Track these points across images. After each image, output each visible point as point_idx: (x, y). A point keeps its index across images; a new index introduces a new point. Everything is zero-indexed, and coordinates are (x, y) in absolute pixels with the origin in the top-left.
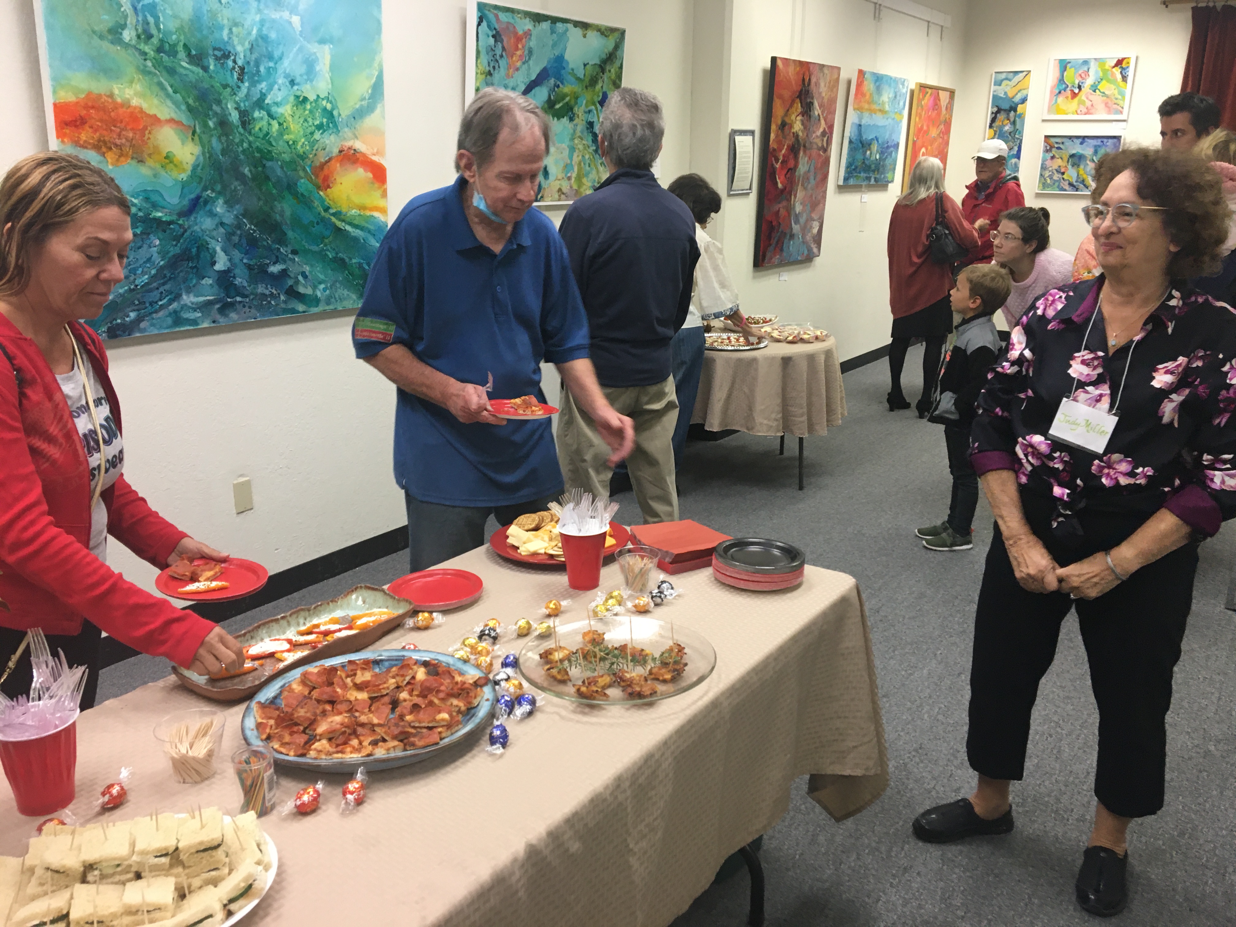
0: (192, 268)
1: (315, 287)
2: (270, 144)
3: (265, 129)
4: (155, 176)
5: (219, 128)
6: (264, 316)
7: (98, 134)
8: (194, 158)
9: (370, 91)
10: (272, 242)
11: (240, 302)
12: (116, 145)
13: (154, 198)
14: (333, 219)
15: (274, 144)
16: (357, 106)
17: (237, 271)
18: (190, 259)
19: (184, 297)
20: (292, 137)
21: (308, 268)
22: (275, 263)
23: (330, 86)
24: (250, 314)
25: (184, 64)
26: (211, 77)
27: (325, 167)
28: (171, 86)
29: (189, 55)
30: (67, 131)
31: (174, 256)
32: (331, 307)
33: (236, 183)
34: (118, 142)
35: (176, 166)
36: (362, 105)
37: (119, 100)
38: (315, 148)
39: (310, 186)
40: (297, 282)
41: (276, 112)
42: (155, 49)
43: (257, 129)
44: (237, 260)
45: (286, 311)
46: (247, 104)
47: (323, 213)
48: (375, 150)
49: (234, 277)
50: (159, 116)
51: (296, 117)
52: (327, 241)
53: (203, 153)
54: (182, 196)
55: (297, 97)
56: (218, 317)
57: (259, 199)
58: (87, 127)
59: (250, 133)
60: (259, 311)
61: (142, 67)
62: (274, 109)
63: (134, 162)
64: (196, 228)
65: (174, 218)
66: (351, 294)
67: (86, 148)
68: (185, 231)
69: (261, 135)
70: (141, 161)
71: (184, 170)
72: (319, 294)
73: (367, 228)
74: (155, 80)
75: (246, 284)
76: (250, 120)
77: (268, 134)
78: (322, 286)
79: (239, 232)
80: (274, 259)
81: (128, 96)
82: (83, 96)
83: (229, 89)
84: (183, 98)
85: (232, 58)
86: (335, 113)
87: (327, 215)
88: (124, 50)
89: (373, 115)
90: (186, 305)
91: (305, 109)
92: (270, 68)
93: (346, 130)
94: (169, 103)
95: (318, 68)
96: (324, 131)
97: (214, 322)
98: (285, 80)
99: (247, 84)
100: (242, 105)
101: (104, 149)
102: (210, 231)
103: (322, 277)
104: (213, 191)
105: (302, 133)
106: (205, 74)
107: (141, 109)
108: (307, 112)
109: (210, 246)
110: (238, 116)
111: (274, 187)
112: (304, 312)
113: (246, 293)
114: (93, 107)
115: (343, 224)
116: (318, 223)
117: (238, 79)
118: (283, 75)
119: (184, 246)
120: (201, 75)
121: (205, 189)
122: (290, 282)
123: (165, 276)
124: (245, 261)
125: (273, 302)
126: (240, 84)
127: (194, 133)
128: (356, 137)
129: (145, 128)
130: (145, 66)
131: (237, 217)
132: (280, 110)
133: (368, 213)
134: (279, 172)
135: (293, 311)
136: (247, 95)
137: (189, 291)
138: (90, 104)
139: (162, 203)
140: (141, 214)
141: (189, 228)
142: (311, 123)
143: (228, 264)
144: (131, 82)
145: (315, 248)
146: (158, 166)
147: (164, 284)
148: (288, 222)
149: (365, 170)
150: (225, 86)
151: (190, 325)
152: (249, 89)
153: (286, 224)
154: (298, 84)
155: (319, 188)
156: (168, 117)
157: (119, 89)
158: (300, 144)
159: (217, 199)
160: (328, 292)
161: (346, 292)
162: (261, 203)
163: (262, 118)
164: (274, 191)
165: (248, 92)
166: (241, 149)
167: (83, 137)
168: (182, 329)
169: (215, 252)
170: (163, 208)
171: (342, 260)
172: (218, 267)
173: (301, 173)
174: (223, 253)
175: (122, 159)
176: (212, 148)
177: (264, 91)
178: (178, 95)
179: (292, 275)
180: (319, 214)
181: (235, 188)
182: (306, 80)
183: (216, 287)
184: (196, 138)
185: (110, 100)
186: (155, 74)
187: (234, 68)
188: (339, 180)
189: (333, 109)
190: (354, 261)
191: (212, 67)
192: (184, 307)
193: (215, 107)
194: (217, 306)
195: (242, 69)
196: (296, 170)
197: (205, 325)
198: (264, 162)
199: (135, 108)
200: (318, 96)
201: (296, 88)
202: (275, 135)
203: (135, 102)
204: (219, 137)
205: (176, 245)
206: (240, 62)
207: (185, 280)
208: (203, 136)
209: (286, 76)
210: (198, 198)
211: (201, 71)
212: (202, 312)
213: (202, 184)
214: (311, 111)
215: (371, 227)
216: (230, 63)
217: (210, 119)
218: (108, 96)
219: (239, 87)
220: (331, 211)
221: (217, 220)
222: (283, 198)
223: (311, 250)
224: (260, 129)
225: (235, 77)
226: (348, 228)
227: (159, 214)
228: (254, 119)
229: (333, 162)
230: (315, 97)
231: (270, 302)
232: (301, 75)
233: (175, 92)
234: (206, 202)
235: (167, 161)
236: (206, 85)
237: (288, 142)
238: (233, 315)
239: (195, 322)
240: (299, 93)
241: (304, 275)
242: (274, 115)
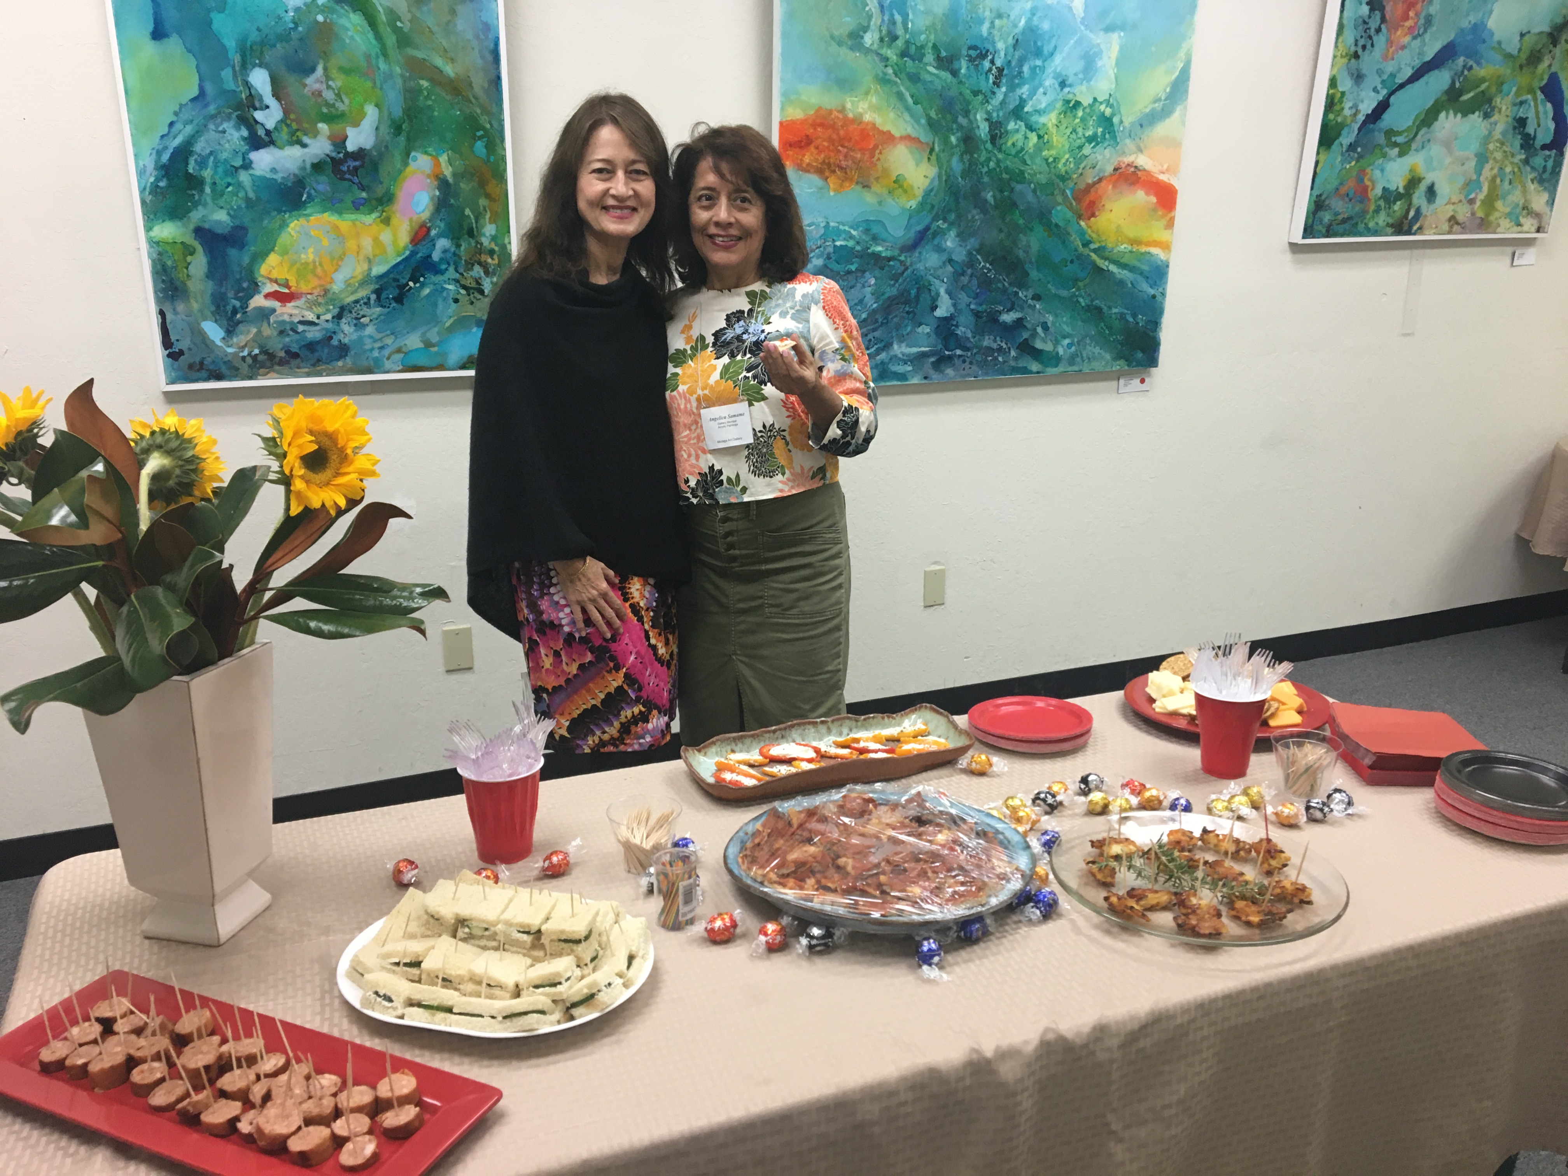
0: (908, 313)
1: (1056, 343)
2: (1024, 162)
3: (1020, 144)
4: (880, 203)
5: (962, 145)
6: (987, 374)
7: (822, 156)
8: (927, 181)
9: (1168, 90)
10: (1010, 284)
11: (960, 356)
12: (841, 168)
13: (875, 229)
14: (1094, 256)
15: (1029, 162)
16: (1147, 110)
17: (962, 319)
18: (907, 302)
19: (895, 346)
20: (1053, 152)
21: (1051, 318)
22: (1009, 310)
23: (1113, 86)
24: (970, 371)
25: (931, 69)
26: (961, 82)
27: (1092, 190)
28: (912, 97)
29: (939, 58)
31: (889, 298)
32: (1076, 368)
33: (974, 212)
34: (844, 164)
35: (905, 191)
36: (1153, 109)
37: (851, 115)
38: (1082, 166)
39: (1069, 214)
40: (1034, 334)
41: (1037, 123)
42: (898, 52)
43: (1009, 143)
44: (962, 306)
45: (1015, 370)
46: (1001, 114)
47: (1081, 249)
48: (1165, 167)
49: (957, 326)
50: (893, 132)
51: (1063, 127)
52: (1081, 284)
53: (940, 176)
54: (908, 227)
55: (1068, 102)
56: (931, 372)
57: (1001, 231)
58: (812, 148)
59: (1000, 150)
60: (981, 368)
61: (881, 75)
62: (1034, 118)
63: (858, 188)
64: (920, 266)
65: (896, 253)
66: (1103, 353)
67: (808, 171)
68: (907, 269)
69: (1013, 152)
70: (866, 186)
71: (914, 196)
72: (1061, 351)
73: (1139, 268)
74: (895, 89)
75: (969, 335)
76: (1002, 134)
77: (1022, 149)
78: (1066, 341)
79: (969, 271)
80: (1009, 306)
81: (861, 110)
82: (812, 112)
83: (980, 97)
84: (924, 109)
85: (990, 57)
86: (1116, 120)
87: (1086, 251)
88: (863, 56)
89: (1167, 121)
90: (896, 356)
91: (1075, 117)
92: (1036, 67)
93: (1128, 141)
94: (907, 116)
95: (1100, 64)
96: (1097, 144)
97: (926, 378)
98: (1054, 81)
99: (1004, 89)
100: (995, 115)
101: (827, 174)
102: (935, 269)
103: (1068, 329)
104: (945, 220)
105: (1067, 147)
106: (955, 81)
107: (874, 125)
108: (1078, 120)
109: (932, 288)
110: (987, 129)
111: (1021, 216)
112: (1038, 373)
113: (969, 345)
114: (821, 125)
115: (1107, 263)
116: (1072, 262)
117: (994, 83)
118: (1051, 75)
119: (902, 287)
120: (949, 81)
121: (935, 218)
122: (1025, 335)
123: (876, 321)
124: (972, 307)
125: (1000, 359)
126: (996, 90)
127: (932, 150)
128: (1141, 151)
129: (876, 147)
130: (885, 74)
131: (970, 253)
132: (1043, 120)
133: (1143, 249)
134: (1030, 197)
135: (1025, 371)
136: (1003, 103)
137: (901, 339)
138: (818, 121)
139: (884, 235)
140: (858, 248)
141: (911, 265)
142: (1080, 134)
143: (952, 310)
144: (867, 93)
145: (1064, 293)
146: (885, 191)
147: (874, 330)
148: (1033, 260)
149: (1147, 194)
150: (976, 93)
151: (899, 380)
152: (1006, 95)
153: (1031, 262)
154: (1070, 86)
155: (1080, 217)
156: (904, 133)
157: (853, 103)
158: (1063, 161)
159: (949, 230)
160: (1073, 349)
161: (1097, 350)
162: (1002, 236)
163: (1017, 131)
164: (1021, 222)
165: (1004, 99)
166: (985, 170)
167: (807, 159)
168: (888, 384)
169: (938, 294)
170: (884, 241)
171: (1099, 309)
172: (939, 313)
173: (1059, 199)
174: (947, 296)
175: (847, 184)
176: (951, 169)
177: (1024, 96)
178: (919, 106)
179: (1029, 326)
180: (1076, 250)
181: (973, 217)
182: (1082, 80)
183: (933, 336)
184: (933, 157)
185: (841, 116)
186: (896, 83)
187: (990, 70)
188: (1108, 206)
189: (1113, 115)
190: (1115, 310)
191: (963, 71)
192: (894, 358)
193: (962, 120)
194: (932, 359)
195: (1000, 70)
196: (1053, 194)
197: (915, 381)
198: (1013, 184)
199: (867, 124)
200: (1095, 99)
201: (1066, 90)
202: (1031, 151)
203: (867, 118)
204: (962, 155)
205: (894, 285)
206: (999, 63)
207: (898, 327)
208: (942, 155)
209: (1057, 76)
210: (927, 229)
211: (950, 76)
212: (914, 366)
213: (934, 212)
214: (1083, 119)
215: (1145, 268)
216: (987, 64)
217: (953, 134)
218: (839, 112)
219: (994, 93)
220: (1092, 246)
221: (944, 257)
222: (1031, 230)
223: (1059, 297)
224: (1013, 144)
225: (991, 81)
226: (1113, 268)
227: (879, 249)
228: (1007, 132)
229: (1103, 183)
230: (1091, 101)
231: (996, 359)
232: (1076, 74)
233: (916, 103)
234: (935, 234)
235: (896, 186)
236: (953, 92)
237: (1047, 160)
238: (950, 372)
239: (903, 377)
240: (1070, 96)
241: (1045, 327)
242: (1034, 126)
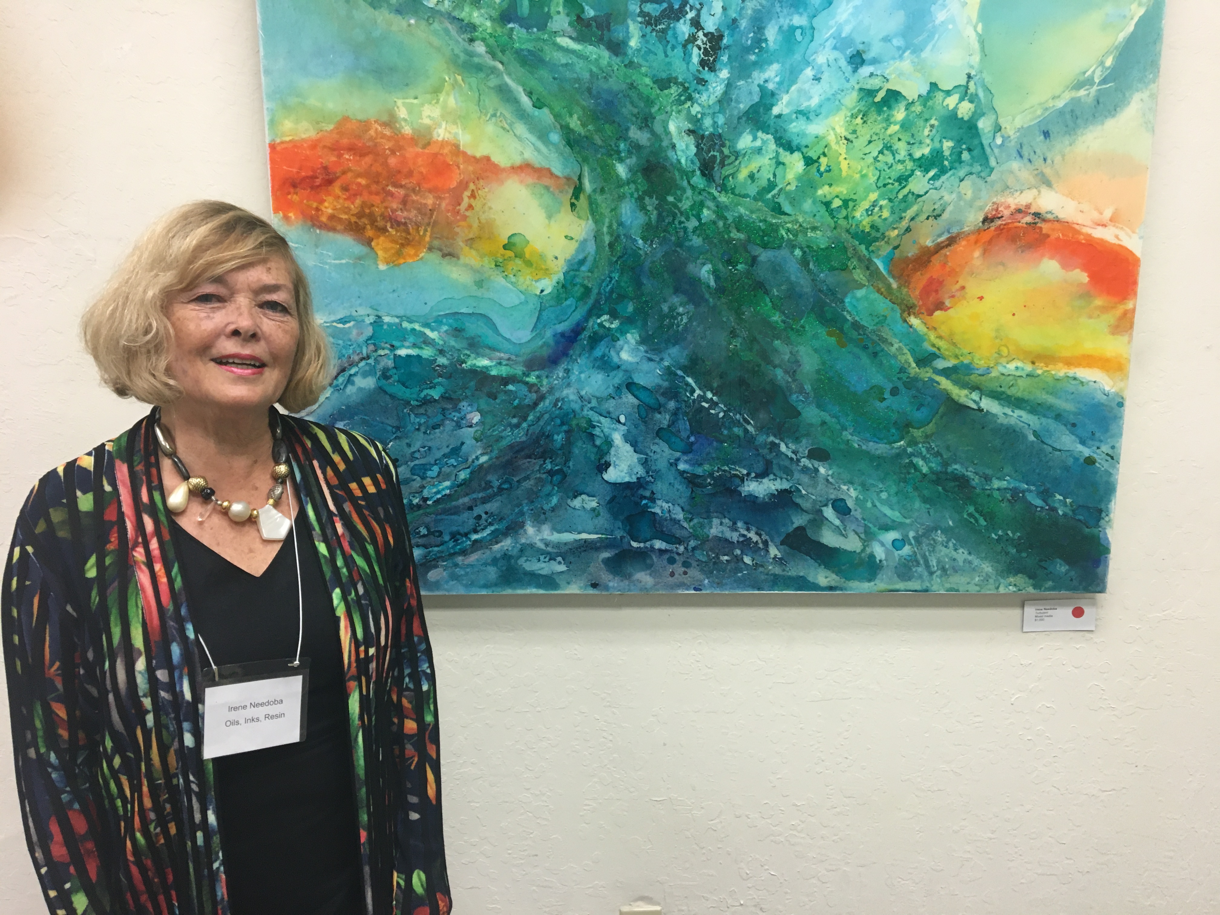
0: (551, 473)
1: (868, 537)
2: (778, 210)
3: (766, 175)
4: (480, 284)
5: (640, 179)
6: (720, 585)
7: (358, 202)
8: (573, 246)
9: (1109, 62)
10: (760, 429)
11: (661, 552)
12: (397, 224)
13: (473, 328)
14: (945, 384)
15: (787, 208)
16: (1060, 104)
17: (660, 487)
18: (546, 454)
19: (530, 530)
20: (842, 189)
21: (853, 493)
22: (760, 476)
23: (976, 59)
24: (686, 579)
25: (564, 42)
26: (630, 65)
27: (936, 260)
28: (530, 94)
29: (580, 20)
30: (295, 198)
31: (511, 447)
32: (915, 585)
33: (675, 300)
34: (401, 215)
35: (529, 263)
36: (1076, 101)
37: (407, 130)
38: (910, 213)
39: (883, 305)
40: (819, 520)
41: (804, 135)
42: (495, 14)
43: (743, 174)
44: (662, 465)
45: (776, 581)
46: (721, 120)
47: (914, 369)
48: (1108, 213)
49: (652, 499)
50: (495, 159)
51: (860, 143)
52: (917, 433)
53: (597, 237)
54: (539, 325)
55: (871, 93)
56: (605, 577)
57: (733, 334)
58: (336, 188)
59: (723, 188)
60: (709, 574)
61: (462, 56)
62: (795, 127)
63: (434, 258)
64: (570, 394)
65: (519, 370)
66: (976, 562)
67: (333, 229)
68: (542, 398)
69: (752, 190)
70: (450, 255)
71: (547, 272)
72: (879, 553)
73: (1050, 407)
74: (493, 82)
75: (680, 516)
76: (724, 158)
77: (771, 185)
78: (892, 535)
79: (672, 405)
80: (760, 467)
81: (427, 121)
82: (331, 127)
83: (674, 90)
84: (557, 116)
85: (691, 15)
86: (984, 124)
87: (926, 374)
88: (423, 23)
89: (1110, 124)
90: (532, 546)
91: (888, 121)
92: (792, 29)
93: (1015, 165)
94: (521, 129)
95: (940, 16)
96: (943, 171)
97: (594, 586)
98: (836, 54)
99: (724, 74)
100: (708, 122)
101: (370, 233)
102: (600, 400)
103: (893, 514)
104: (614, 315)
105: (872, 179)
106: (616, 60)
107: (457, 146)
108: (894, 128)
109: (597, 431)
110: (693, 149)
111: (775, 306)
112: (831, 588)
113: (678, 533)
114: (351, 149)
115: (975, 396)
116: (894, 392)
117: (703, 63)
118: (829, 44)
119: (536, 429)
120: (604, 62)
121: (595, 311)
122: (799, 521)
123: (489, 485)
124: (682, 466)
125: (747, 560)
126: (706, 74)
127: (578, 191)
128: (1048, 184)
129: (463, 185)
130: (471, 54)
131: (669, 372)
132: (814, 129)
133: (1061, 371)
134: (794, 273)
135: (802, 583)
136: (725, 100)
137: (540, 518)
138: (345, 141)
139: (491, 338)
140: (442, 361)
141: (551, 390)
142: (902, 154)
143: (640, 471)
144: (437, 91)
145: (880, 448)
146: (488, 264)
147: (485, 501)
148: (808, 387)
149: (1065, 266)
150: (664, 84)
151: (539, 586)
152: (729, 85)
153: (801, 390)
154: (875, 61)
155: (909, 309)
156: (517, 160)
157: (410, 109)
158: (866, 205)
159: (623, 332)
160: (906, 550)
161: (962, 555)
162: (737, 343)
163: (759, 151)
164: (776, 318)
165: (726, 93)
166: (693, 223)
167: (328, 208)
168: (520, 592)
169: (609, 443)
170: (493, 349)
171: (962, 482)
172: (612, 475)
173: (859, 275)
174: (628, 448)
175: (410, 251)
176: (621, 224)
177: (771, 86)
178: (545, 110)
179: (806, 505)
180: (902, 370)
181: (672, 309)
182: (901, 50)
183: (605, 515)
184: (583, 202)
185: (387, 132)
186: (493, 70)
187: (692, 39)
188: (973, 288)
189: (977, 114)
190: (996, 484)
191: (633, 43)
192: (527, 549)
193: (636, 134)
194: (606, 555)
195: (715, 39)
196: (844, 268)
197: (574, 589)
198: (757, 251)
199: (444, 144)
200: (934, 86)
201: (865, 70)
202: (792, 187)
203: (441, 133)
204: (640, 199)
205: (518, 426)
206: (710, 25)
207: (532, 496)
208: (599, 198)
209: (841, 43)
210: (577, 331)
211: (606, 54)
212: (569, 564)
213: (591, 301)
214: (905, 126)
215: (1066, 405)
216: (684, 28)
217: (621, 160)
218: (385, 124)
219: (702, 82)
220: (940, 364)
221: (618, 378)
222: (800, 332)
223: (868, 453)
224: (752, 176)
225: (695, 60)
226: (988, 404)
227: (484, 362)
228: (737, 154)
229: (961, 246)
230: (924, 89)
231: (739, 559)
232: (886, 39)
233: (538, 105)
234: (595, 340)
235: (509, 253)
236: (615, 84)
237: (827, 204)
238: (644, 577)
239: (549, 581)
240: (875, 83)
241: (841, 508)
242: (795, 142)
